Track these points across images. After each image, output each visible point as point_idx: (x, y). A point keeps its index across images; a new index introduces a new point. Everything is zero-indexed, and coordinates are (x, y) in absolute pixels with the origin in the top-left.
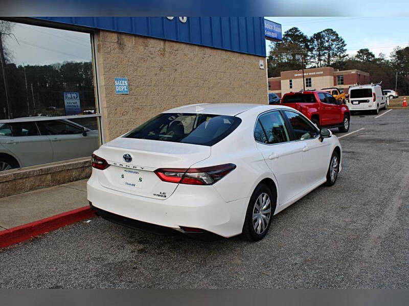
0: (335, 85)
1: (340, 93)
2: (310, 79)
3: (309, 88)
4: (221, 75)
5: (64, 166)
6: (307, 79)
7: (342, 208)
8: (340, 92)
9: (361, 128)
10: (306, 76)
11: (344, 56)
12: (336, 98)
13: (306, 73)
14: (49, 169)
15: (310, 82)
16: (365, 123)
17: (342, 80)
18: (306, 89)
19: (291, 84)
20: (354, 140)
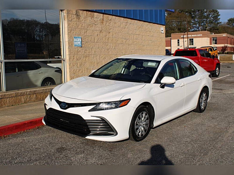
0: (211, 44)
1: (214, 51)
2: (193, 40)
3: (192, 46)
4: (136, 36)
5: (43, 90)
6: (190, 40)
7: (213, 118)
8: (214, 49)
9: (228, 74)
10: (190, 37)
11: (218, 23)
12: (211, 54)
13: (190, 34)
14: (35, 91)
15: (193, 42)
16: (231, 71)
17: (216, 41)
18: (190, 46)
19: (178, 43)
20: (222, 82)
